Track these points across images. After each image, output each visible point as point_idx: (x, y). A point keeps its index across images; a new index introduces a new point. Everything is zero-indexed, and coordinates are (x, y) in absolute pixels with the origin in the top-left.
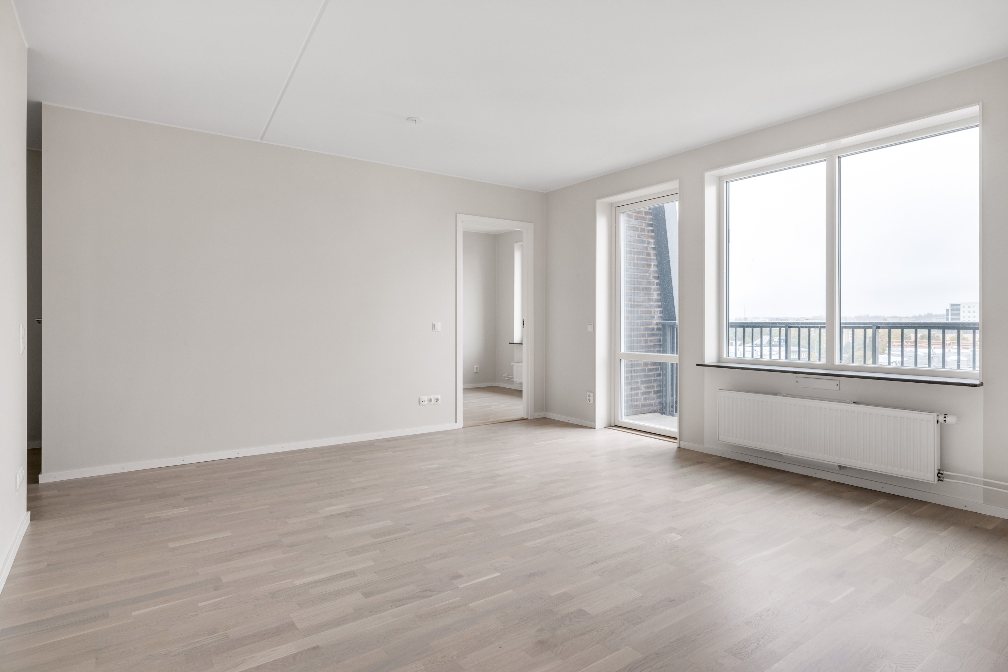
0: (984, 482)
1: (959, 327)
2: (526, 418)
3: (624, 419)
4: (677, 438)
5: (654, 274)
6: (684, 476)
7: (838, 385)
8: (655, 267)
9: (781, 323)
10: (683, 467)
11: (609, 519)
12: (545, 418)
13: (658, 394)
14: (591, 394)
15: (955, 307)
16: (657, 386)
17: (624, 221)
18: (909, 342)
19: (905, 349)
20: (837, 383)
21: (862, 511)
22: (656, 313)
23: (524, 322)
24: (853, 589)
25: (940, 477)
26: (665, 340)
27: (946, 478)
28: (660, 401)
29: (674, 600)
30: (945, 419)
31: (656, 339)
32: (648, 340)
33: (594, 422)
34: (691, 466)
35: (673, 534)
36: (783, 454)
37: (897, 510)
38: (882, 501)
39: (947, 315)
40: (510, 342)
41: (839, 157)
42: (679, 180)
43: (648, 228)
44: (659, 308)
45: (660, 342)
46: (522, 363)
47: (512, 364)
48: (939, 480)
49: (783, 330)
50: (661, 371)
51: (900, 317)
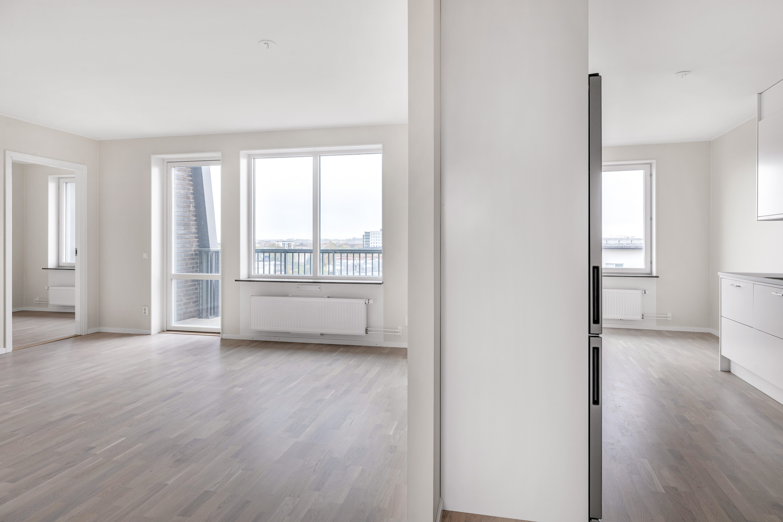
0: (384, 330)
1: (372, 252)
2: (80, 334)
3: (175, 324)
4: (220, 333)
5: (193, 213)
6: (232, 355)
7: (320, 288)
8: (193, 208)
9: (282, 250)
10: (229, 350)
11: (191, 390)
12: (98, 332)
13: (196, 304)
14: (147, 308)
15: (367, 234)
16: (195, 297)
17: (174, 173)
18: (344, 256)
19: (342, 261)
20: (319, 286)
21: (333, 356)
22: (194, 242)
23: (76, 251)
24: (334, 391)
25: (366, 332)
26: (201, 263)
27: (369, 332)
28: (197, 309)
29: (249, 419)
30: (369, 302)
31: (194, 262)
32: (188, 263)
33: (150, 330)
34: (234, 349)
35: (237, 389)
36: (290, 332)
37: (349, 352)
38: (341, 349)
39: (364, 239)
40: (44, 268)
41: (320, 156)
42: (221, 152)
43: (188, 178)
44: (197, 239)
45: (197, 264)
46: (74, 286)
47: (47, 288)
48: (366, 333)
49: (283, 254)
50: (198, 286)
51: (339, 240)
